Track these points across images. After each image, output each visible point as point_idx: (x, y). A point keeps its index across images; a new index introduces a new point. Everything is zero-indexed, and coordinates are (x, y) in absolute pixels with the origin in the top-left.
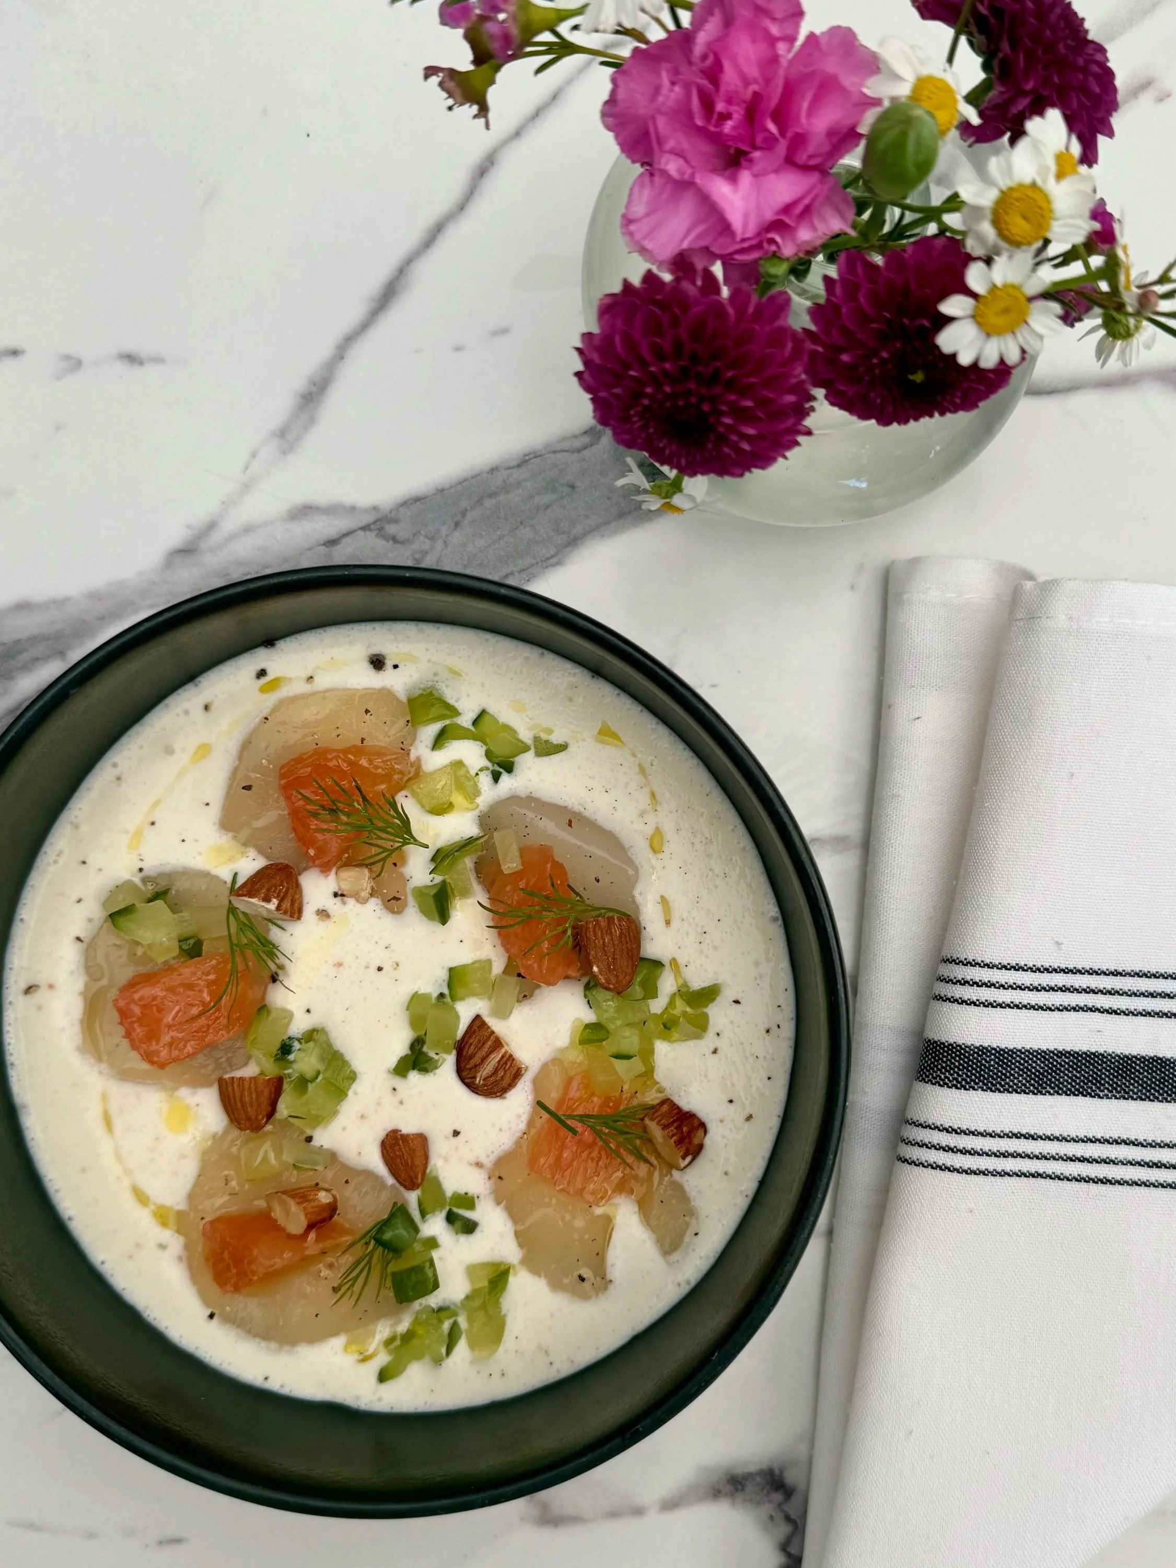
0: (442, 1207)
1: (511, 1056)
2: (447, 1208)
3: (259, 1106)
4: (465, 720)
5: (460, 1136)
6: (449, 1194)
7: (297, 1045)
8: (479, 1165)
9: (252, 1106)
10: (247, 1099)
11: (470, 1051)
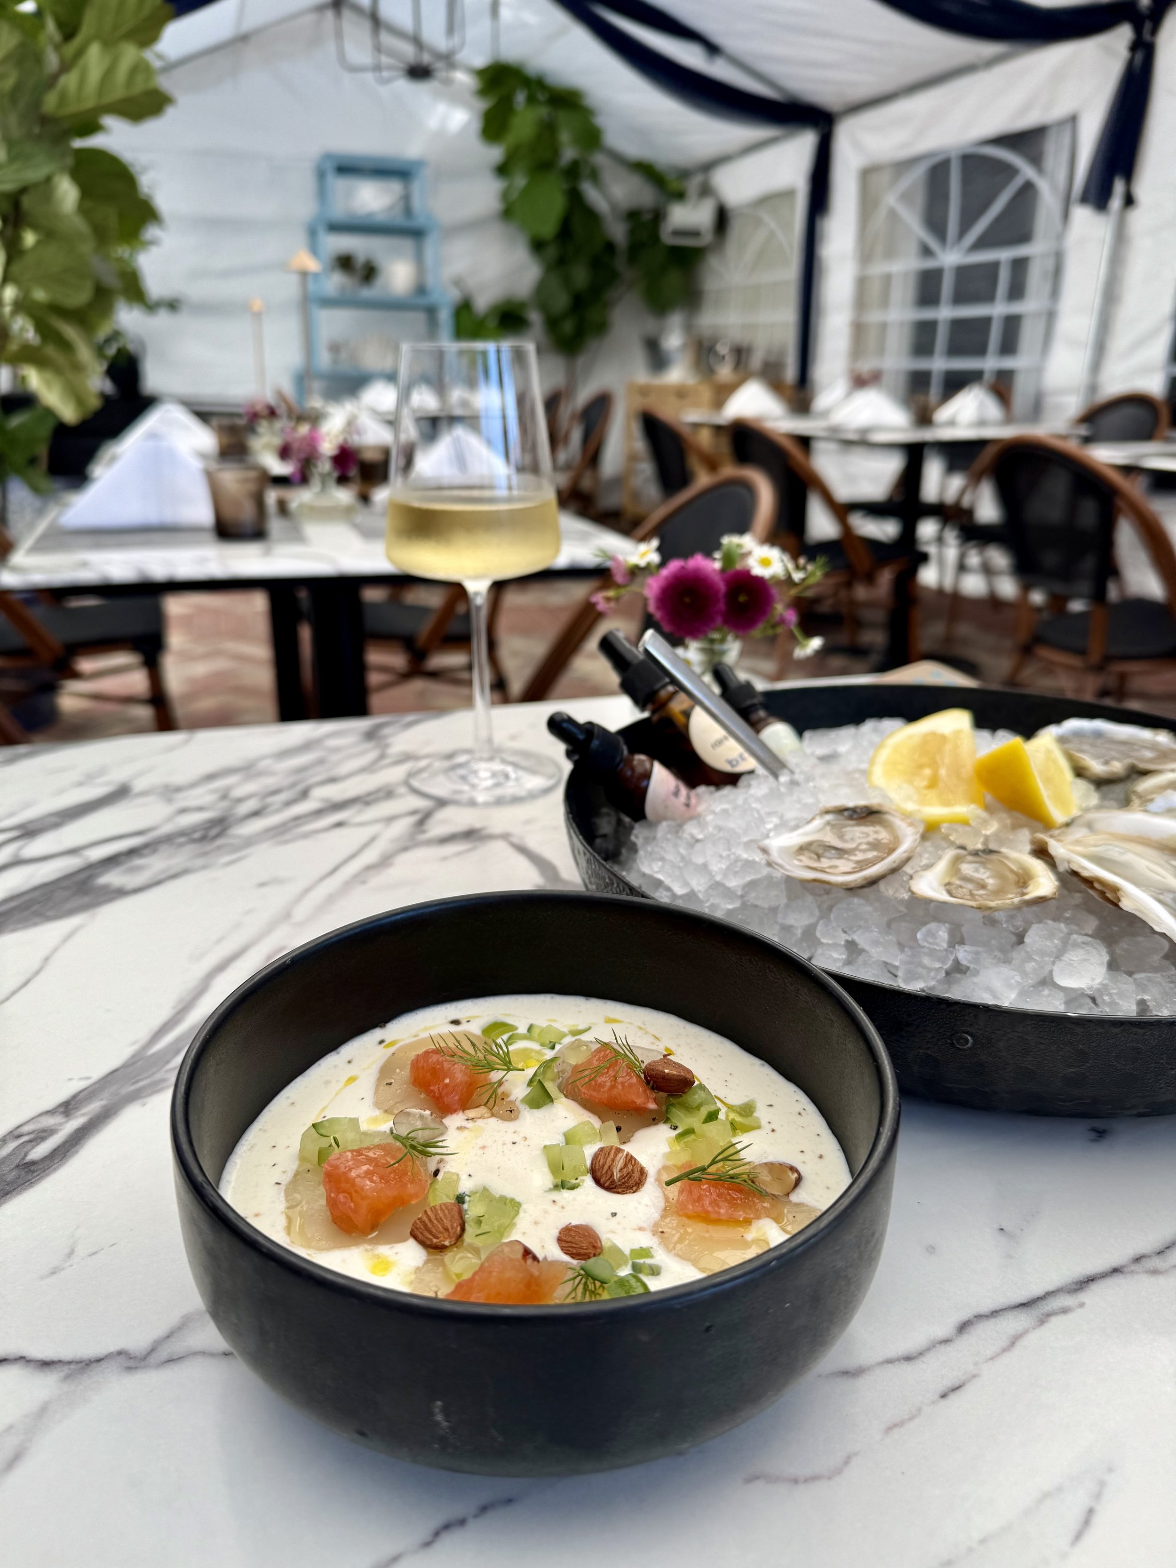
0: (626, 1263)
1: (632, 1157)
2: (630, 1263)
3: (452, 1217)
4: (522, 1030)
5: (617, 1216)
6: (627, 1252)
7: (467, 1199)
8: (641, 1229)
9: (446, 1219)
10: (441, 1215)
11: (601, 1163)
